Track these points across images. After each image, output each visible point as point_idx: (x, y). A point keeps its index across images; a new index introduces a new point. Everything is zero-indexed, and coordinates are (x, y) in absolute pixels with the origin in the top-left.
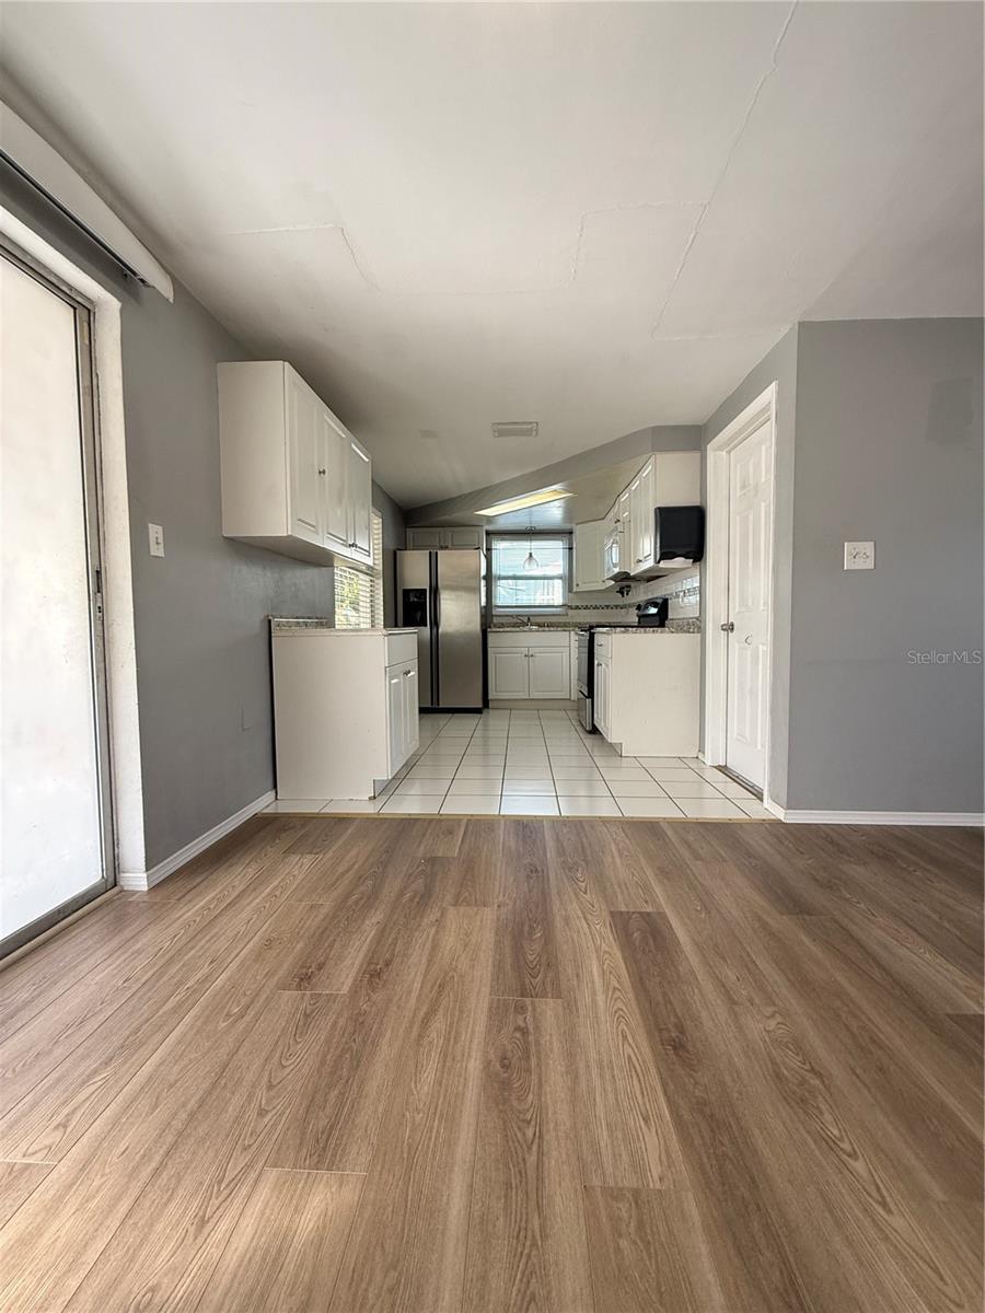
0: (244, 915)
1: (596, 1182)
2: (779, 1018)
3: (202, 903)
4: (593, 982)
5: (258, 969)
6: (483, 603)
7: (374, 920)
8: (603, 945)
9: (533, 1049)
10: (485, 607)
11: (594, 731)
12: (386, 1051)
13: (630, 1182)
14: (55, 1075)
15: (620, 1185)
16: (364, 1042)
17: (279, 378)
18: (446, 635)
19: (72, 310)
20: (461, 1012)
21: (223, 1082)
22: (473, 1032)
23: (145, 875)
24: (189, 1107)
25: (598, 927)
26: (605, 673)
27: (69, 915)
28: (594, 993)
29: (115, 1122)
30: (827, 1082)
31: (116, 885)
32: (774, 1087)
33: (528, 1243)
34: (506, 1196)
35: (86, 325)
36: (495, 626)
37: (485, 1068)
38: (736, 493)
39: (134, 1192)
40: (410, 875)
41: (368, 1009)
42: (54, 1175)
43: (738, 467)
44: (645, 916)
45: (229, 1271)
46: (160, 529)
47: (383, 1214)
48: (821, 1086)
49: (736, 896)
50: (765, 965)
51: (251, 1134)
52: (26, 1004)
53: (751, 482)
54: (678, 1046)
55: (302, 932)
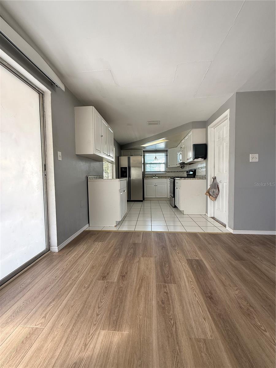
0: (85, 259)
1: (193, 337)
2: (238, 291)
3: (73, 255)
4: (184, 279)
5: (91, 274)
6: (143, 171)
7: (121, 261)
8: (186, 269)
9: (170, 298)
10: (143, 172)
11: (175, 207)
12: (129, 298)
13: (202, 337)
14: (40, 303)
15: (200, 338)
16: (123, 295)
17: (91, 111)
18: (133, 180)
19: (38, 94)
20: (149, 287)
21: (86, 306)
22: (153, 293)
23: (57, 248)
24: (77, 313)
25: (184, 263)
26: (179, 191)
27: (38, 259)
28: (185, 282)
29: (58, 316)
30: (255, 310)
31: (49, 250)
32: (240, 310)
33: (176, 354)
34: (168, 340)
35: (42, 98)
36: (146, 177)
37: (157, 303)
38: (217, 140)
39: (66, 336)
40: (129, 248)
41: (123, 286)
42: (44, 331)
43: (217, 132)
44: (197, 261)
45: (95, 359)
46: (60, 153)
47: (135, 344)
48: (254, 311)
49: (222, 255)
50: (232, 275)
51: (96, 321)
52: (30, 283)
53: (221, 137)
54: (211, 298)
55: (101, 264)
